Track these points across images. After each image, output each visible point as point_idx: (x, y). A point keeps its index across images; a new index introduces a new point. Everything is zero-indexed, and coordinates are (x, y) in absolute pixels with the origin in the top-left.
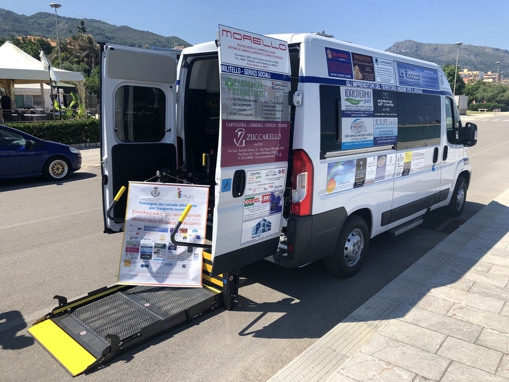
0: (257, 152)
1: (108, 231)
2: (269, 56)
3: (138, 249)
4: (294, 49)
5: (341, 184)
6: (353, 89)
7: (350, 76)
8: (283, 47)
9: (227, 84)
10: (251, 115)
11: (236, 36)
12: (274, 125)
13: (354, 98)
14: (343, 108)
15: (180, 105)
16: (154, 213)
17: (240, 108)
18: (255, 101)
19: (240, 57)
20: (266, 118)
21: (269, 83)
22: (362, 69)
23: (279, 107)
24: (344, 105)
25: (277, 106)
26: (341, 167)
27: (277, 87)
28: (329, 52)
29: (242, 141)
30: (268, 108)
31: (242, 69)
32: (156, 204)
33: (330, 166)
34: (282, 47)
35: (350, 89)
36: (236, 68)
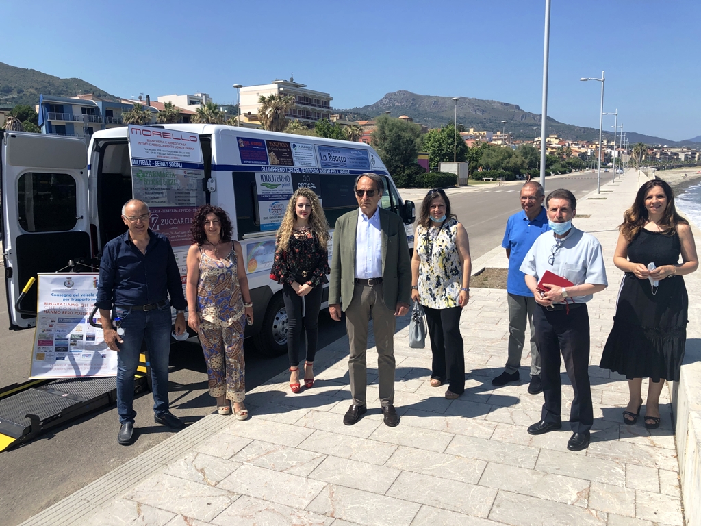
0: (172, 235)
1: (14, 327)
2: (180, 147)
3: (52, 342)
4: (205, 140)
5: (263, 263)
6: (269, 174)
7: (265, 163)
8: (195, 139)
9: (138, 176)
10: (165, 202)
11: (145, 132)
12: (189, 210)
13: (270, 183)
14: (259, 192)
15: (93, 191)
16: (69, 305)
17: (153, 196)
18: (167, 189)
19: (150, 152)
20: (179, 204)
21: (181, 172)
22: (278, 155)
23: (193, 194)
24: (260, 189)
25: (191, 192)
26: (262, 248)
27: (190, 175)
28: (240, 141)
29: (156, 226)
30: (182, 194)
31: (153, 161)
32: (70, 295)
33: (249, 247)
34: (192, 139)
35: (265, 174)
36: (147, 160)
